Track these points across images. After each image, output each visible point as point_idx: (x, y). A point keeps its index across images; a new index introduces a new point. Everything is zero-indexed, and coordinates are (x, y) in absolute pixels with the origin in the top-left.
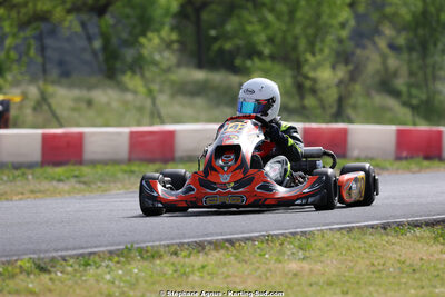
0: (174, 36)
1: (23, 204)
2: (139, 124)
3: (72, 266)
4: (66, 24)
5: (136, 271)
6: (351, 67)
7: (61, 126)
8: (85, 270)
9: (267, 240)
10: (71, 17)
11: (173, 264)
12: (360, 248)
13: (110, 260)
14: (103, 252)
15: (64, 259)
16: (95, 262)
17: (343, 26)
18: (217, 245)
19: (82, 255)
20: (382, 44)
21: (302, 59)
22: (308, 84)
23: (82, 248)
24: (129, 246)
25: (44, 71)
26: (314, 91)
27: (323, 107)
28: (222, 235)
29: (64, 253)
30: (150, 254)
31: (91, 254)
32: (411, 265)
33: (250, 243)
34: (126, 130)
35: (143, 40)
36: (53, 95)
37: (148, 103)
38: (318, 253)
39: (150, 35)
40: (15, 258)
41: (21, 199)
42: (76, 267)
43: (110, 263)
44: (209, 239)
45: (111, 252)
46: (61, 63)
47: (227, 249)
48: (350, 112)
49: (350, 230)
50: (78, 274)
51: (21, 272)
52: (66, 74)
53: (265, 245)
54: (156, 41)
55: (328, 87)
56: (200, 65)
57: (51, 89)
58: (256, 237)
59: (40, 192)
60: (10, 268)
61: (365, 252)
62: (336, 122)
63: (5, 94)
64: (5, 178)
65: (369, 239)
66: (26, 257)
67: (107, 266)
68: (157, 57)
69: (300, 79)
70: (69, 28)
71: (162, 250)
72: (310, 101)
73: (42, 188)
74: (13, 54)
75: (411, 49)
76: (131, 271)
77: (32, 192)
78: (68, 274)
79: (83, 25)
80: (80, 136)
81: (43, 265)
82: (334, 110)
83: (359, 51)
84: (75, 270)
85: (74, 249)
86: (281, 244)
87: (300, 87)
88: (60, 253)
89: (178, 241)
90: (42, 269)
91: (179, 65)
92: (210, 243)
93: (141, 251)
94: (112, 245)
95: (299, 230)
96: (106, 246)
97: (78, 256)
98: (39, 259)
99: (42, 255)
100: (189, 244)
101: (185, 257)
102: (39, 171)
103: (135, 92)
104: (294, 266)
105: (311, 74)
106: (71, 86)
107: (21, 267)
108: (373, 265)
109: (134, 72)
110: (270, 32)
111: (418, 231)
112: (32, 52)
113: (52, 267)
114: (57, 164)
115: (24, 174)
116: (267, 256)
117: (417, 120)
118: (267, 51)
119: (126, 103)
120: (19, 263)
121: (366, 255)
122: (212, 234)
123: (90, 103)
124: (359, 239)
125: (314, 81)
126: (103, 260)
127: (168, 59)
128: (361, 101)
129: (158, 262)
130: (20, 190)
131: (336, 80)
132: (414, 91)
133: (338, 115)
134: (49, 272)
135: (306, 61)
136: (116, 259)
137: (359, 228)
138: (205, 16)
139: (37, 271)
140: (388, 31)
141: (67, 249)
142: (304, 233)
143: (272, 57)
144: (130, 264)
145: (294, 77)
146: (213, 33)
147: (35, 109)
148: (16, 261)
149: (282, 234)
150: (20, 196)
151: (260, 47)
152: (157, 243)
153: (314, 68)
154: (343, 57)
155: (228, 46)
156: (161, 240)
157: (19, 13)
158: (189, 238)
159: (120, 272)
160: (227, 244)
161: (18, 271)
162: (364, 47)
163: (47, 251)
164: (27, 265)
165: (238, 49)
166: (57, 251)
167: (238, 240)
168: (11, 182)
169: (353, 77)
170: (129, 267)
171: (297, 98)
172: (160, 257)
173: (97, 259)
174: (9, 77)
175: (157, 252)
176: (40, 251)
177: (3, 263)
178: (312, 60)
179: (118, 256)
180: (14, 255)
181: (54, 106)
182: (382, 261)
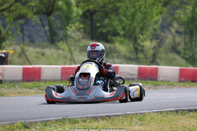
0: (82, 26)
1: (15, 98)
2: (65, 64)
3: (39, 126)
4: (34, 19)
5: (67, 129)
6: (158, 41)
7: (31, 64)
8: (45, 128)
9: (125, 116)
10: (35, 16)
11: (84, 126)
12: (166, 120)
13: (56, 123)
14: (53, 120)
15: (36, 123)
16: (49, 125)
17: (156, 23)
18: (103, 118)
19: (44, 121)
20: (173, 31)
21: (137, 37)
22: (140, 48)
23: (44, 118)
24: (64, 118)
25: (23, 40)
26: (142, 51)
27: (146, 58)
28: (105, 113)
29: (36, 120)
30: (73, 121)
31: (47, 121)
32: (188, 128)
33: (117, 117)
34: (60, 67)
35: (67, 27)
36: (27, 51)
37: (69, 55)
38: (147, 122)
39: (70, 25)
40: (14, 122)
41: (14, 96)
42: (41, 126)
43: (56, 125)
44: (99, 115)
45: (56, 120)
46: (30, 37)
47: (108, 120)
48: (158, 60)
49: (162, 112)
50: (42, 130)
51: (17, 128)
52: (32, 41)
53: (124, 118)
54: (74, 28)
55: (149, 49)
56: (92, 39)
57: (26, 48)
58: (121, 115)
59: (22, 93)
60: (12, 127)
61: (168, 122)
62: (152, 65)
63: (6, 50)
64: (6, 87)
65: (170, 116)
66: (19, 122)
67: (55, 126)
68: (73, 35)
69: (136, 46)
70: (35, 21)
71: (79, 119)
72: (141, 56)
73: (23, 91)
74: (10, 32)
75: (185, 33)
76: (65, 129)
77: (18, 93)
78: (37, 129)
79: (41, 20)
80: (40, 69)
81: (26, 125)
82: (151, 59)
83: (162, 34)
84: (41, 128)
85: (40, 118)
86: (131, 118)
87: (136, 49)
88: (34, 120)
89: (86, 116)
90: (26, 127)
91: (83, 38)
92: (100, 117)
93: (70, 120)
94: (57, 117)
95: (139, 112)
96: (54, 117)
97: (42, 122)
98: (25, 122)
99: (26, 121)
100: (90, 117)
101: (89, 123)
102: (21, 84)
103: (63, 50)
104: (137, 128)
105: (141, 44)
106: (35, 47)
107: (17, 126)
108: (172, 128)
109: (63, 41)
110: (123, 25)
111: (191, 114)
112: (18, 32)
113: (31, 126)
114: (29, 81)
115: (14, 85)
116: (125, 123)
117: (188, 65)
118: (122, 33)
119: (59, 55)
120: (16, 124)
121: (168, 124)
122: (100, 113)
123: (43, 54)
124: (166, 117)
125: (143, 46)
126: (53, 124)
127: (78, 36)
128: (163, 56)
129: (77, 125)
130: (13, 92)
131: (153, 46)
132: (187, 52)
133: (153, 62)
134: (29, 128)
135: (139, 38)
136: (59, 123)
137: (165, 111)
138: (94, 17)
139: (24, 128)
140: (176, 25)
141: (37, 119)
142: (141, 113)
143: (124, 36)
144: (64, 125)
145: (134, 45)
146: (98, 25)
147: (19, 57)
148: (15, 123)
149: (132, 114)
150: (14, 95)
151: (119, 31)
152: (76, 117)
153: (143, 41)
154: (155, 37)
155: (105, 31)
156: (78, 115)
157: (12, 14)
158: (91, 114)
159: (60, 129)
160: (107, 118)
161: (15, 127)
162: (165, 32)
163: (28, 119)
164: (19, 125)
165: (109, 32)
166: (32, 119)
167: (112, 116)
168: (9, 88)
169: (160, 45)
170: (64, 127)
171: (135, 54)
172: (78, 123)
173: (50, 123)
174: (8, 42)
175: (77, 120)
176: (25, 119)
177: (9, 124)
178: (142, 37)
179: (59, 122)
180: (13, 121)
181: (27, 56)
182: (176, 127)
